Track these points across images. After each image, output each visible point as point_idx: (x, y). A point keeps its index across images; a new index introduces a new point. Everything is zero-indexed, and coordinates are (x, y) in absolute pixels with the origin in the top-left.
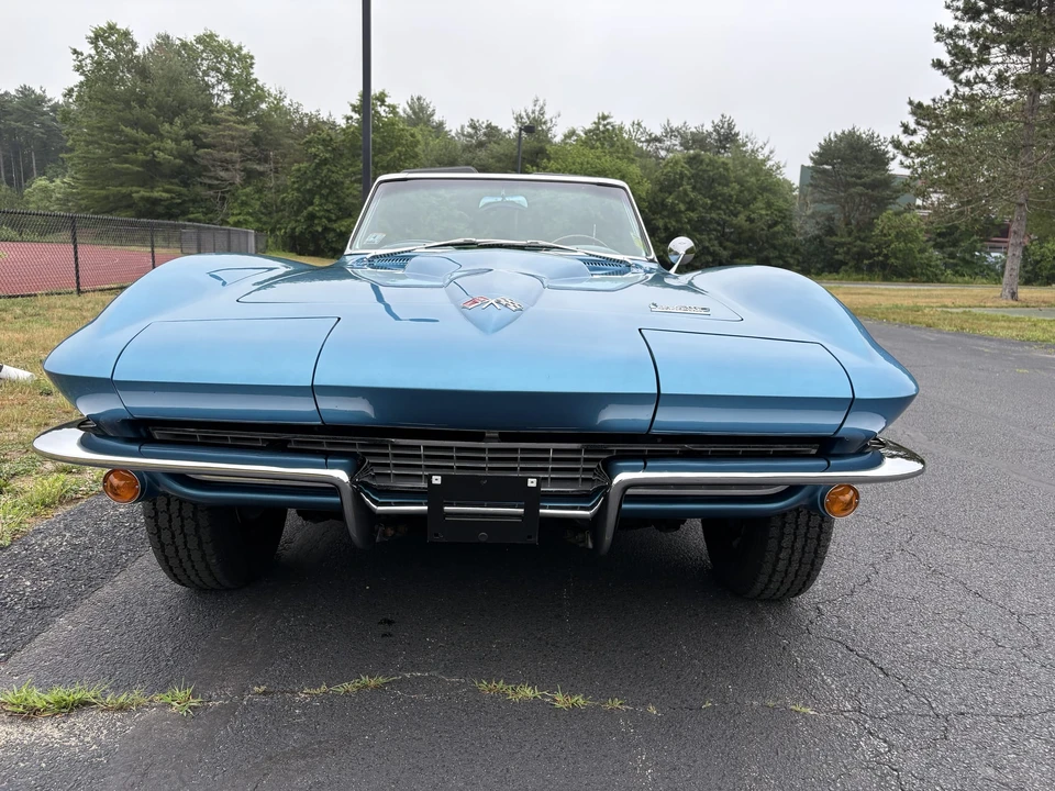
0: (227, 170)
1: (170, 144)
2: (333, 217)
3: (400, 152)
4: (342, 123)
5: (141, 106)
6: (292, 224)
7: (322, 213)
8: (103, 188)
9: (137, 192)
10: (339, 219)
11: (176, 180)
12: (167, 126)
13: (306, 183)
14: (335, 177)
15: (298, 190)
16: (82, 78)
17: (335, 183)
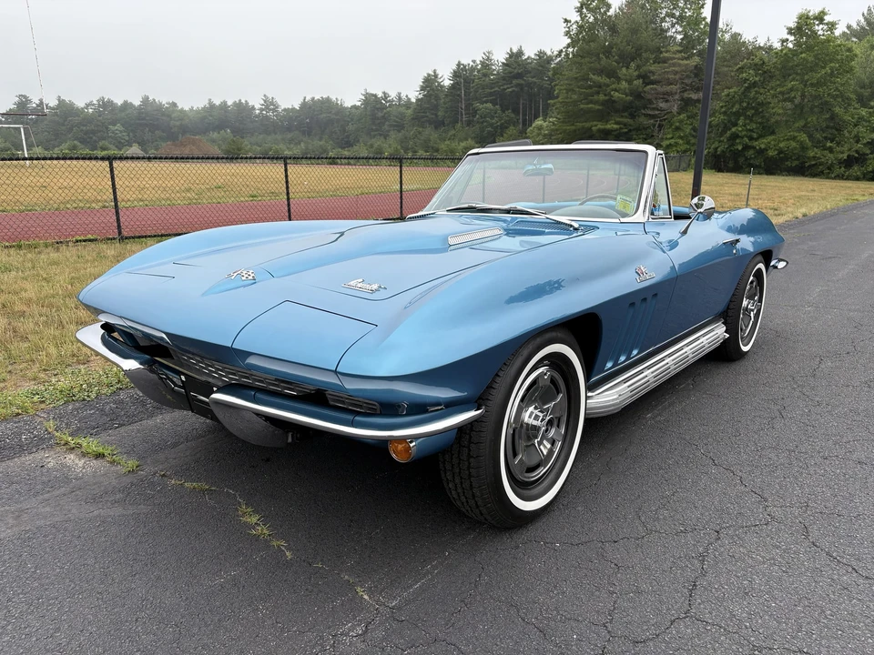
0: (667, 101)
1: (624, 85)
2: (755, 135)
3: (831, 69)
4: (777, 45)
5: (607, 57)
6: (716, 144)
7: (744, 133)
8: (573, 125)
9: (596, 126)
10: (761, 136)
11: (626, 114)
12: (624, 70)
13: (733, 106)
14: (761, 98)
15: (725, 113)
16: (569, 41)
17: (762, 104)
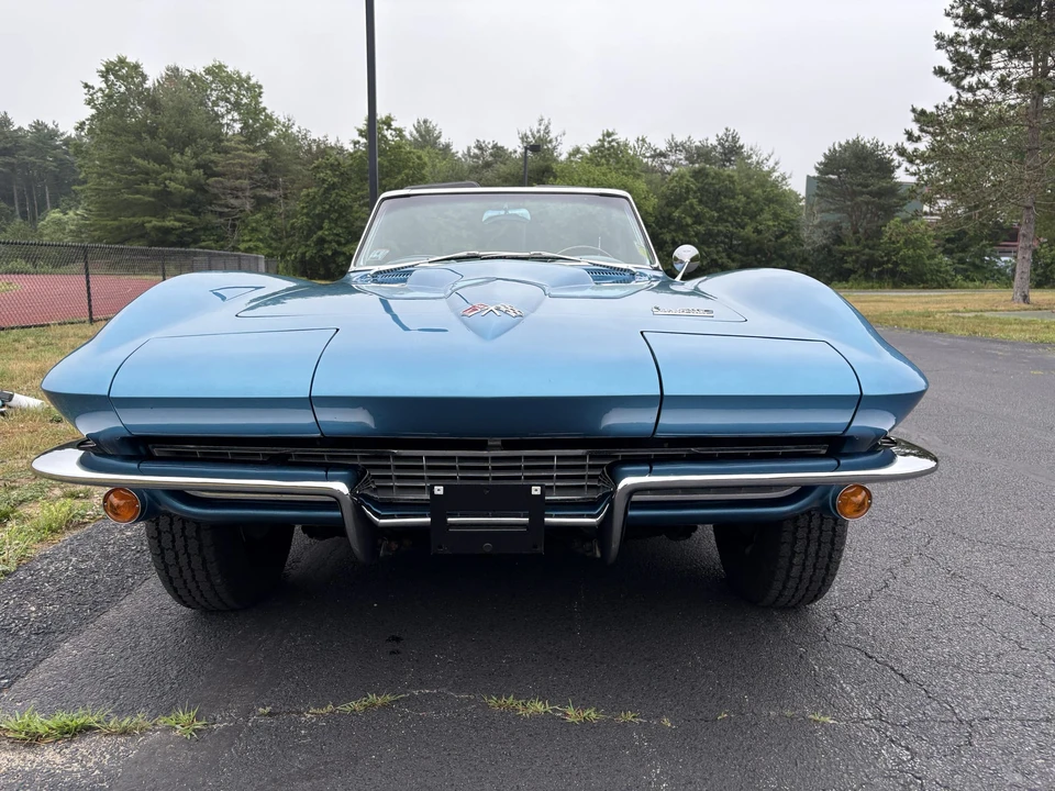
0: (237, 197)
1: (181, 174)
2: (343, 240)
3: (407, 175)
4: (350, 148)
5: (153, 138)
6: (303, 249)
7: (331, 237)
8: (115, 219)
9: (150, 222)
10: (348, 242)
11: (187, 210)
12: (178, 156)
13: (314, 208)
14: (343, 201)
15: (307, 215)
16: (94, 111)
17: (344, 207)
